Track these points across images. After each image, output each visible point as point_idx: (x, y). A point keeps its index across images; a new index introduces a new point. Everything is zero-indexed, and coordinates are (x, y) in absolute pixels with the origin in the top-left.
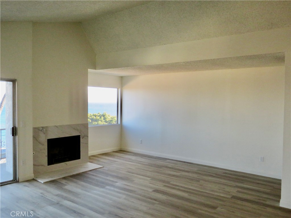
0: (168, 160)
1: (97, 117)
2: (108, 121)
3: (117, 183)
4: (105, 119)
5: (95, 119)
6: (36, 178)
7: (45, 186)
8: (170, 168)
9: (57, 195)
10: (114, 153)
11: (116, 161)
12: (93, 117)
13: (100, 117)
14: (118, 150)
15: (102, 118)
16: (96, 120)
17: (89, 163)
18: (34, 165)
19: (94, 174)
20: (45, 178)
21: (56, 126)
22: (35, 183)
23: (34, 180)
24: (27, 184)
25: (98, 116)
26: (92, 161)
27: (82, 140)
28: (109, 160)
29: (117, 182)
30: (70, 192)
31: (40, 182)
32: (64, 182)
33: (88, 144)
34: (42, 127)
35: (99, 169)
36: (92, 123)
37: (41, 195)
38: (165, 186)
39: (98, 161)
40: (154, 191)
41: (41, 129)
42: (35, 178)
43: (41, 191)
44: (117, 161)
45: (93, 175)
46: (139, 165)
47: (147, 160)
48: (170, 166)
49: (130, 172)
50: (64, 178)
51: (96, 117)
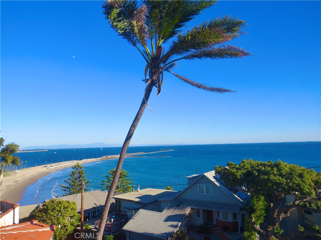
1: (267, 167)
2: (285, 175)
4: (279, 170)
5: (263, 171)
12: (260, 167)
13: (272, 168)
15: (275, 169)
16: (266, 173)
25: (269, 166)
36: (260, 177)
51: (265, 168)
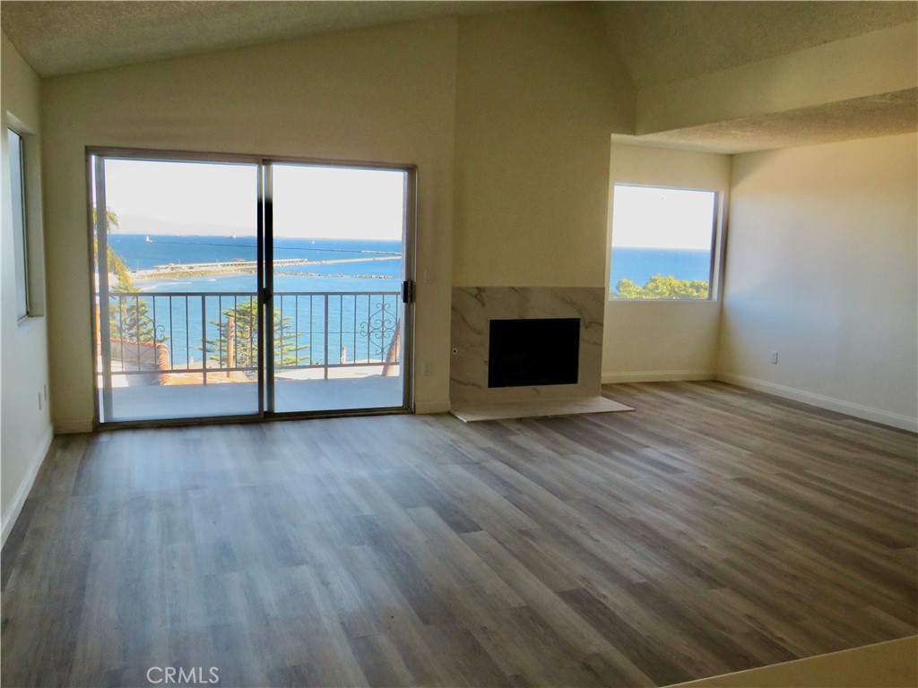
0: (850, 421)
1: (702, 290)
3: (648, 449)
6: (457, 410)
7: (466, 429)
8: (839, 439)
9: (483, 449)
10: (688, 384)
11: (678, 403)
12: (690, 290)
14: (707, 379)
17: (601, 398)
18: (452, 379)
19: (601, 423)
20: (473, 414)
21: (513, 288)
22: (449, 421)
23: (449, 414)
24: (430, 419)
26: (610, 394)
27: (583, 333)
28: (663, 398)
29: (647, 447)
30: (518, 447)
31: (461, 421)
32: (513, 427)
33: (601, 345)
34: (477, 288)
35: (619, 414)
37: (450, 442)
38: (781, 475)
39: (631, 396)
40: (739, 480)
41: (476, 292)
42: (452, 411)
43: (453, 436)
44: (682, 404)
45: (595, 424)
46: (744, 419)
47: (780, 411)
48: (841, 435)
49: (700, 432)
50: (520, 420)
51: (698, 291)
